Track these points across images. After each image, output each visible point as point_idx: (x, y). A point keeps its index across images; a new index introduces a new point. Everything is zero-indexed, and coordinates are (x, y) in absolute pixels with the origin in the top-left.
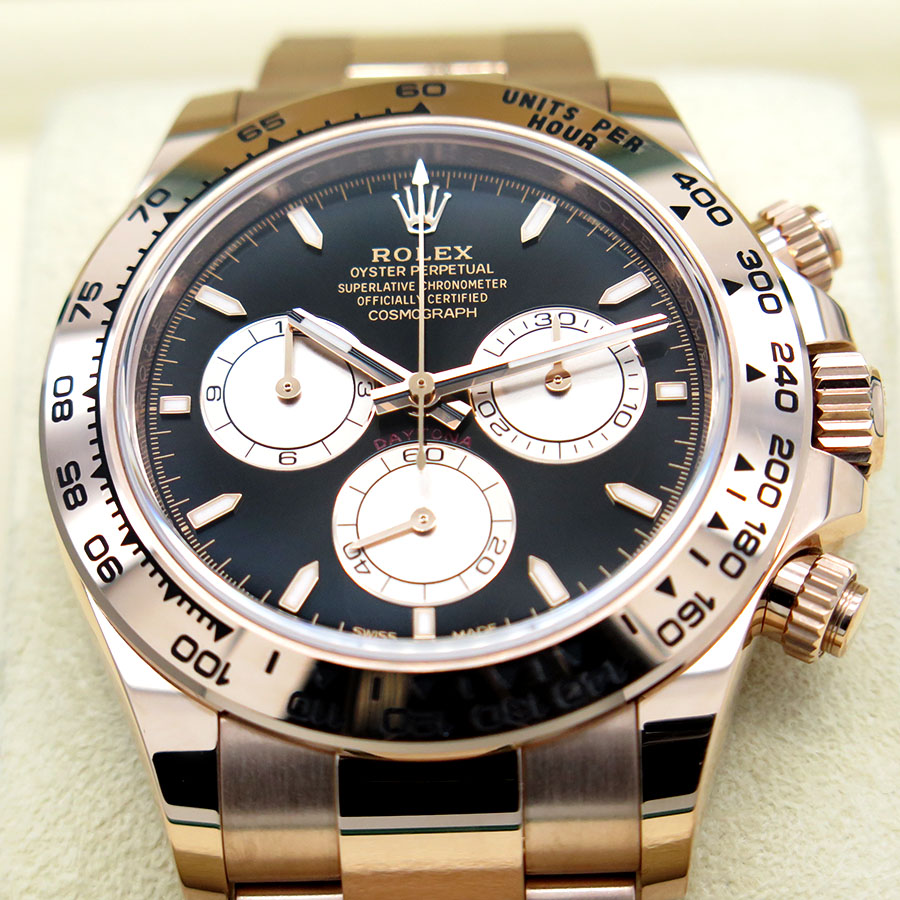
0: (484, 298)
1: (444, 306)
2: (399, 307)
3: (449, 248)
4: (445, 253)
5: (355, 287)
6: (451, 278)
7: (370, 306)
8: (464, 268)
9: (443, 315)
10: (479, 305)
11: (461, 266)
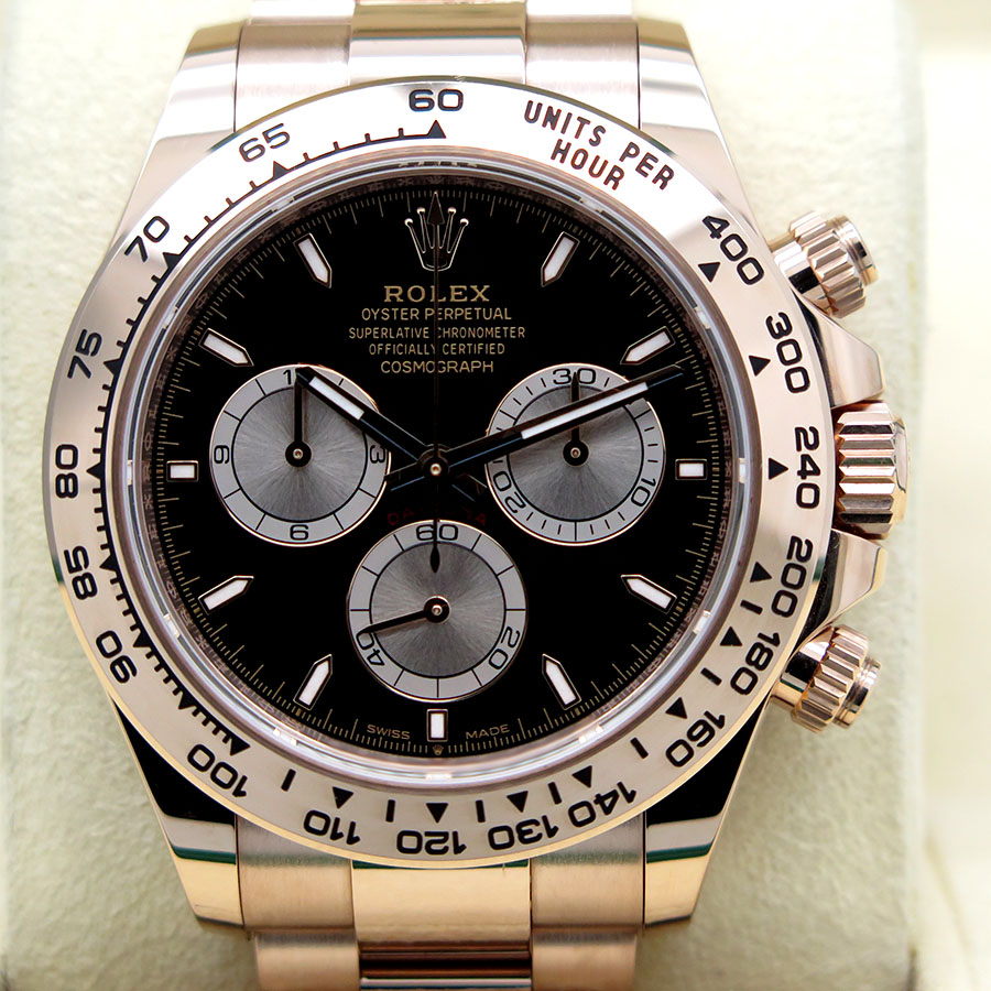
0: (502, 348)
1: (459, 358)
2: (412, 358)
3: (465, 287)
4: (460, 293)
5: (367, 332)
6: (467, 324)
7: (382, 356)
8: (481, 312)
9: (458, 368)
10: (496, 358)
11: (478, 309)
